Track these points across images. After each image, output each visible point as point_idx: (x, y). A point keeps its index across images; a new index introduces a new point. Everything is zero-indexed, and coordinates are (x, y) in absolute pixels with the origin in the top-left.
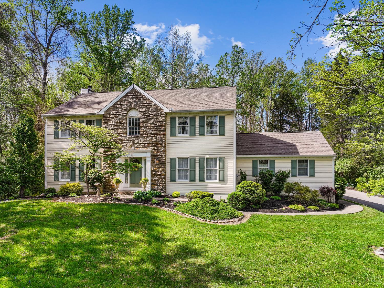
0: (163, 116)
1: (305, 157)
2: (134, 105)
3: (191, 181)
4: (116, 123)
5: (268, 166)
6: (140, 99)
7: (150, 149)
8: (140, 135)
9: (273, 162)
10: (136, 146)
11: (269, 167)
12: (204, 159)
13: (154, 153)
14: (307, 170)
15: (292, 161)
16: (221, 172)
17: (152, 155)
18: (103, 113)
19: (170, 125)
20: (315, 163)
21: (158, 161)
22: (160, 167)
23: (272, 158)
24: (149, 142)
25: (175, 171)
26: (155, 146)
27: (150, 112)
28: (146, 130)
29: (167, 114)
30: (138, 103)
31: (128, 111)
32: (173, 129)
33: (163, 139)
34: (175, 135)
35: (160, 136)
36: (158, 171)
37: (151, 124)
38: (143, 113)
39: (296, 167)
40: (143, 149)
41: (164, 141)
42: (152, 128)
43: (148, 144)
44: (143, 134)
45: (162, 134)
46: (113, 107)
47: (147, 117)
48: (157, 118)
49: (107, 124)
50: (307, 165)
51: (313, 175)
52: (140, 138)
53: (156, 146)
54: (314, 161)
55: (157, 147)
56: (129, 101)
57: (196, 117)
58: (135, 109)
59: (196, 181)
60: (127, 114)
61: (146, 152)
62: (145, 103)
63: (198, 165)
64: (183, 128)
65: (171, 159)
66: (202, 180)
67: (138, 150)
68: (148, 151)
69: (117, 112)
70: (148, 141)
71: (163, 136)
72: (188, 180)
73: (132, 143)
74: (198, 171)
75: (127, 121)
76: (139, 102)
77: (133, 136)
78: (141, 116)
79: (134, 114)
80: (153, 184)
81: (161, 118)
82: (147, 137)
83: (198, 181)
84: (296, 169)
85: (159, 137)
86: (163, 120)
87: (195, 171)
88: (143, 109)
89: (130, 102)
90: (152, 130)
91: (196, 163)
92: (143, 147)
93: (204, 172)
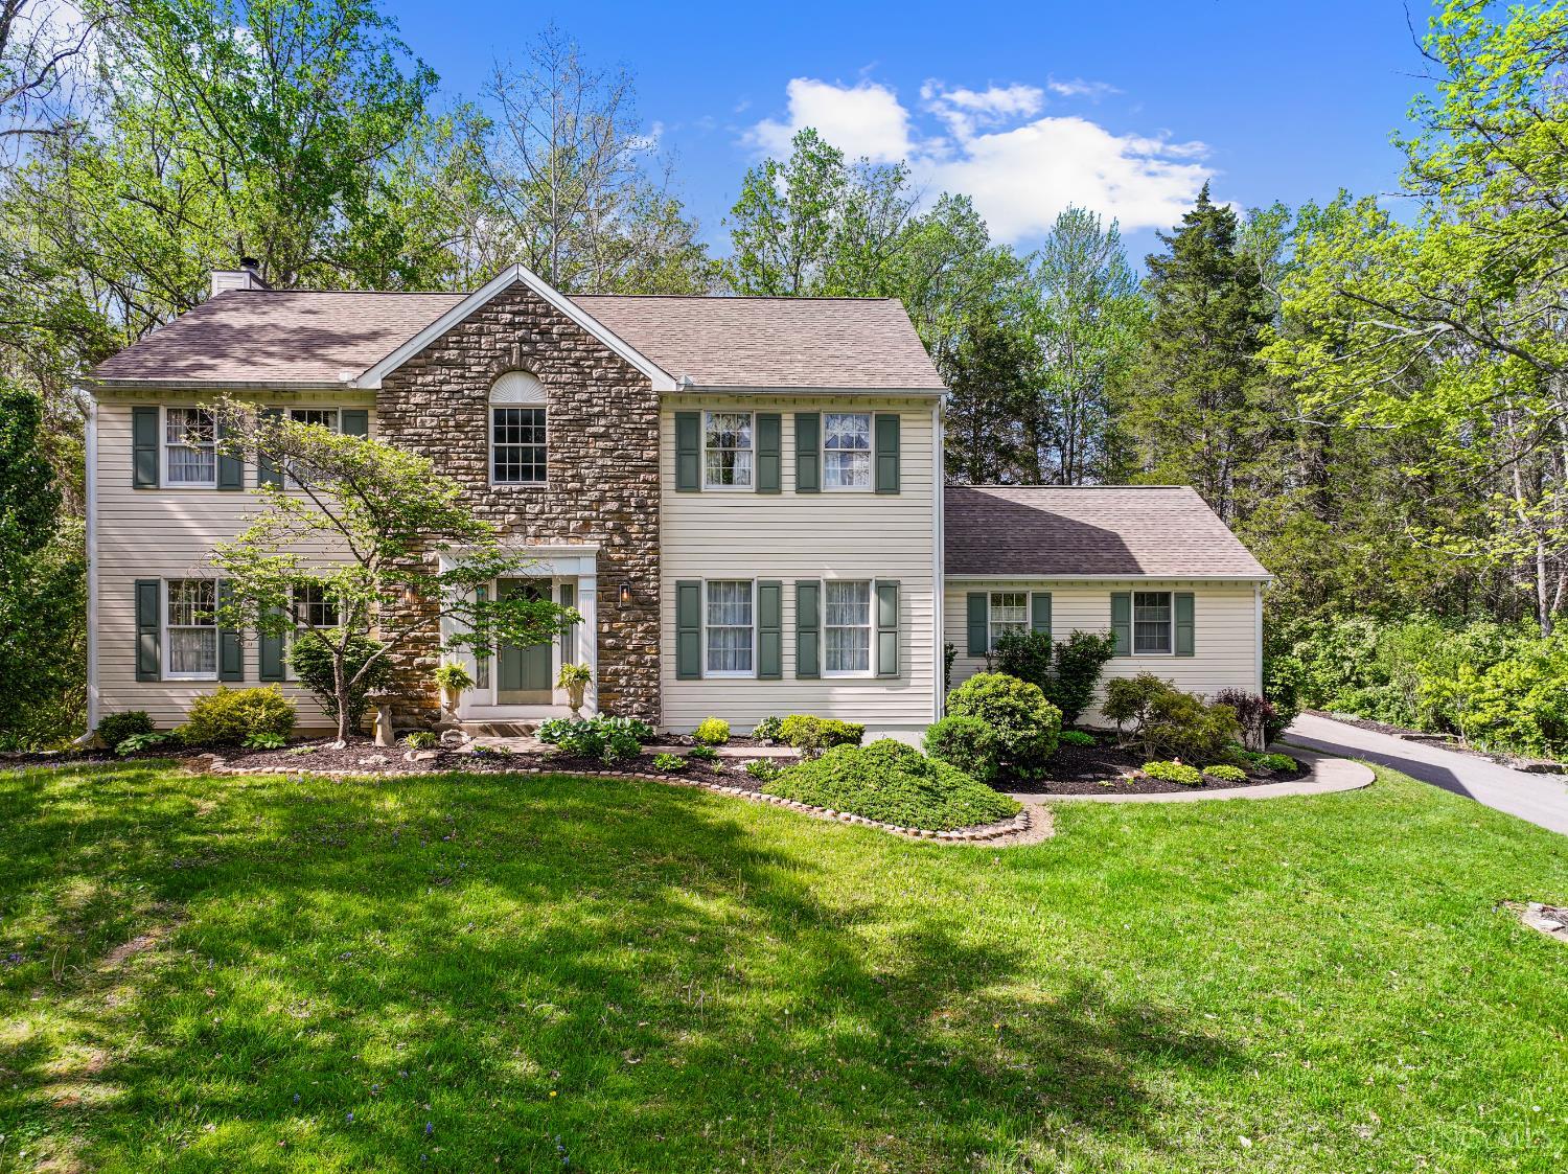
0: (647, 405)
1: (1162, 583)
2: (522, 354)
3: (762, 676)
4: (440, 427)
5: (1025, 616)
6: (548, 332)
7: (592, 545)
8: (546, 485)
9: (1043, 602)
10: (531, 530)
11: (1029, 619)
12: (815, 586)
13: (610, 559)
14: (1168, 632)
15: (1115, 597)
16: (886, 638)
17: (601, 567)
18: (377, 385)
19: (672, 446)
20: (1196, 606)
21: (632, 593)
22: (638, 621)
23: (1042, 583)
24: (587, 513)
25: (698, 634)
26: (615, 529)
27: (591, 389)
28: (574, 461)
29: (662, 396)
30: (541, 346)
31: (494, 379)
32: (689, 461)
33: (650, 502)
34: (696, 488)
35: (635, 490)
36: (629, 636)
37: (596, 436)
38: (560, 392)
39: (1129, 621)
40: (562, 544)
41: (649, 509)
42: (602, 457)
43: (586, 522)
44: (560, 480)
45: (645, 481)
46: (426, 359)
47: (579, 409)
48: (625, 413)
49: (399, 430)
50: (1169, 610)
51: (1187, 650)
52: (550, 497)
53: (620, 530)
54: (1191, 596)
55: (624, 533)
56: (498, 336)
57: (784, 417)
58: (525, 370)
59: (785, 674)
60: (488, 390)
61: (576, 556)
62: (570, 350)
63: (793, 612)
64: (729, 461)
65: (681, 586)
66: (808, 670)
67: (541, 545)
68: (585, 551)
69: (442, 383)
70: (585, 508)
71: (651, 490)
72: (752, 674)
73: (513, 517)
74: (793, 636)
75: (486, 421)
76: (542, 341)
77: (516, 488)
78: (553, 401)
79: (517, 392)
80: (605, 691)
81: (641, 415)
82: (580, 491)
83: (793, 674)
84: (1129, 627)
85: (632, 495)
86: (647, 423)
87: (779, 633)
88: (560, 373)
89: (502, 340)
90: (600, 462)
91: (785, 604)
92: (563, 532)
93: (817, 641)
